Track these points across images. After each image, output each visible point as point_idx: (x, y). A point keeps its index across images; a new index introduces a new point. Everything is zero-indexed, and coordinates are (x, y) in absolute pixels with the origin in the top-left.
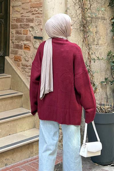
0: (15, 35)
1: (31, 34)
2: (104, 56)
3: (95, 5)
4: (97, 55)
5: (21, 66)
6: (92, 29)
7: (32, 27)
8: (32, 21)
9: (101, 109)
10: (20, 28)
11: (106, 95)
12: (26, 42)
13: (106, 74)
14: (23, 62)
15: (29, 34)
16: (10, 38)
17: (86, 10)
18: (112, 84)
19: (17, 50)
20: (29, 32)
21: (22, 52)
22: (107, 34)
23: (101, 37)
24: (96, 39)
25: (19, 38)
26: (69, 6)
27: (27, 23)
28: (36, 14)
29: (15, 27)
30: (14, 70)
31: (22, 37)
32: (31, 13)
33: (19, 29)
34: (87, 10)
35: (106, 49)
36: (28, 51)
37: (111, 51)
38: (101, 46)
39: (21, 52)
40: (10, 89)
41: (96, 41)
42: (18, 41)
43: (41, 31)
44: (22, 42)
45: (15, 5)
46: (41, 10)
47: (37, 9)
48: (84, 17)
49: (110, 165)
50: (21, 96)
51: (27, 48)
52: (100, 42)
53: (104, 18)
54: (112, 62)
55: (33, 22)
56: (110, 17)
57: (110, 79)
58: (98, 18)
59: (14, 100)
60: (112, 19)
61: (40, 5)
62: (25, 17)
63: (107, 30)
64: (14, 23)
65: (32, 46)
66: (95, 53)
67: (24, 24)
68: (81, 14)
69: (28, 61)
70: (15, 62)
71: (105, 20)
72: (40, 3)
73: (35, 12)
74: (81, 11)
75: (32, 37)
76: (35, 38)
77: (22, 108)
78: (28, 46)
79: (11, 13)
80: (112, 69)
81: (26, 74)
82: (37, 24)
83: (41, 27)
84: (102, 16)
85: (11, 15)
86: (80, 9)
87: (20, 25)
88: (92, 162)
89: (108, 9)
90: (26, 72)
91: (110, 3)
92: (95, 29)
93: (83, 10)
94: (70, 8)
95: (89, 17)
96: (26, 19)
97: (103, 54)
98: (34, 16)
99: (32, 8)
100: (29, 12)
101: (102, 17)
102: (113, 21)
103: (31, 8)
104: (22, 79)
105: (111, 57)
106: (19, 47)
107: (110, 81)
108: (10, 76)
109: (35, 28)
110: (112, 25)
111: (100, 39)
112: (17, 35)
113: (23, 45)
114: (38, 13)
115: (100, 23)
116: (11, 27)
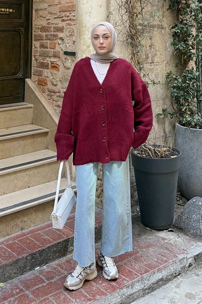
0: (39, 49)
1: (61, 48)
2: (162, 79)
3: (148, 8)
4: (151, 78)
5: (47, 93)
6: (144, 41)
7: (62, 39)
8: (61, 30)
9: (155, 153)
10: (46, 40)
11: (165, 132)
12: (53, 60)
13: (164, 104)
14: (50, 86)
15: (58, 48)
16: (33, 54)
17: (135, 15)
18: (172, 118)
19: (42, 69)
20: (57, 45)
21: (48, 72)
22: (166, 48)
23: (158, 53)
24: (150, 55)
25: (44, 53)
26: (111, 9)
27: (55, 33)
28: (68, 20)
29: (39, 38)
30: (37, 97)
31: (48, 52)
32: (60, 19)
33: (44, 41)
34: (137, 15)
35: (164, 68)
36: (56, 72)
37: (171, 71)
38: (157, 65)
39: (46, 72)
40: (32, 124)
41: (150, 58)
42: (43, 57)
43: (74, 44)
44: (48, 59)
45: (39, 8)
46: (74, 15)
47: (68, 14)
48: (132, 26)
49: (167, 229)
50: (46, 133)
51: (55, 67)
52: (156, 59)
53: (162, 26)
54: (172, 87)
55: (63, 32)
56: (170, 25)
57: (170, 110)
58: (154, 26)
59: (36, 139)
60: (173, 28)
61: (72, 8)
62: (52, 24)
63: (166, 43)
64: (38, 33)
65: (62, 65)
66: (148, 75)
67: (51, 35)
68: (128, 22)
69: (56, 85)
70: (39, 86)
71: (163, 28)
72: (72, 5)
73: (66, 18)
74: (129, 17)
75: (62, 53)
76: (66, 53)
77: (47, 150)
78: (56, 65)
79: (34, 19)
80: (172, 97)
81: (53, 104)
82: (68, 34)
83: (74, 39)
84: (159, 23)
85: (33, 22)
86: (126, 14)
87: (46, 35)
88: (142, 225)
89: (167, 13)
90: (53, 100)
91: (170, 6)
92: (149, 41)
93: (132, 14)
94: (114, 13)
95: (140, 25)
96: (54, 27)
97: (160, 76)
98: (64, 24)
99: (62, 13)
100: (58, 17)
101: (159, 25)
102: (174, 30)
103: (60, 12)
104: (48, 109)
105: (170, 81)
106: (44, 66)
107: (170, 114)
108: (32, 105)
109: (65, 40)
110: (173, 36)
111: (156, 55)
112: (42, 49)
113: (50, 64)
114: (70, 20)
115: (156, 33)
116: (33, 39)
